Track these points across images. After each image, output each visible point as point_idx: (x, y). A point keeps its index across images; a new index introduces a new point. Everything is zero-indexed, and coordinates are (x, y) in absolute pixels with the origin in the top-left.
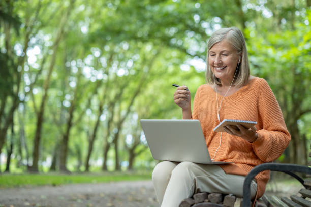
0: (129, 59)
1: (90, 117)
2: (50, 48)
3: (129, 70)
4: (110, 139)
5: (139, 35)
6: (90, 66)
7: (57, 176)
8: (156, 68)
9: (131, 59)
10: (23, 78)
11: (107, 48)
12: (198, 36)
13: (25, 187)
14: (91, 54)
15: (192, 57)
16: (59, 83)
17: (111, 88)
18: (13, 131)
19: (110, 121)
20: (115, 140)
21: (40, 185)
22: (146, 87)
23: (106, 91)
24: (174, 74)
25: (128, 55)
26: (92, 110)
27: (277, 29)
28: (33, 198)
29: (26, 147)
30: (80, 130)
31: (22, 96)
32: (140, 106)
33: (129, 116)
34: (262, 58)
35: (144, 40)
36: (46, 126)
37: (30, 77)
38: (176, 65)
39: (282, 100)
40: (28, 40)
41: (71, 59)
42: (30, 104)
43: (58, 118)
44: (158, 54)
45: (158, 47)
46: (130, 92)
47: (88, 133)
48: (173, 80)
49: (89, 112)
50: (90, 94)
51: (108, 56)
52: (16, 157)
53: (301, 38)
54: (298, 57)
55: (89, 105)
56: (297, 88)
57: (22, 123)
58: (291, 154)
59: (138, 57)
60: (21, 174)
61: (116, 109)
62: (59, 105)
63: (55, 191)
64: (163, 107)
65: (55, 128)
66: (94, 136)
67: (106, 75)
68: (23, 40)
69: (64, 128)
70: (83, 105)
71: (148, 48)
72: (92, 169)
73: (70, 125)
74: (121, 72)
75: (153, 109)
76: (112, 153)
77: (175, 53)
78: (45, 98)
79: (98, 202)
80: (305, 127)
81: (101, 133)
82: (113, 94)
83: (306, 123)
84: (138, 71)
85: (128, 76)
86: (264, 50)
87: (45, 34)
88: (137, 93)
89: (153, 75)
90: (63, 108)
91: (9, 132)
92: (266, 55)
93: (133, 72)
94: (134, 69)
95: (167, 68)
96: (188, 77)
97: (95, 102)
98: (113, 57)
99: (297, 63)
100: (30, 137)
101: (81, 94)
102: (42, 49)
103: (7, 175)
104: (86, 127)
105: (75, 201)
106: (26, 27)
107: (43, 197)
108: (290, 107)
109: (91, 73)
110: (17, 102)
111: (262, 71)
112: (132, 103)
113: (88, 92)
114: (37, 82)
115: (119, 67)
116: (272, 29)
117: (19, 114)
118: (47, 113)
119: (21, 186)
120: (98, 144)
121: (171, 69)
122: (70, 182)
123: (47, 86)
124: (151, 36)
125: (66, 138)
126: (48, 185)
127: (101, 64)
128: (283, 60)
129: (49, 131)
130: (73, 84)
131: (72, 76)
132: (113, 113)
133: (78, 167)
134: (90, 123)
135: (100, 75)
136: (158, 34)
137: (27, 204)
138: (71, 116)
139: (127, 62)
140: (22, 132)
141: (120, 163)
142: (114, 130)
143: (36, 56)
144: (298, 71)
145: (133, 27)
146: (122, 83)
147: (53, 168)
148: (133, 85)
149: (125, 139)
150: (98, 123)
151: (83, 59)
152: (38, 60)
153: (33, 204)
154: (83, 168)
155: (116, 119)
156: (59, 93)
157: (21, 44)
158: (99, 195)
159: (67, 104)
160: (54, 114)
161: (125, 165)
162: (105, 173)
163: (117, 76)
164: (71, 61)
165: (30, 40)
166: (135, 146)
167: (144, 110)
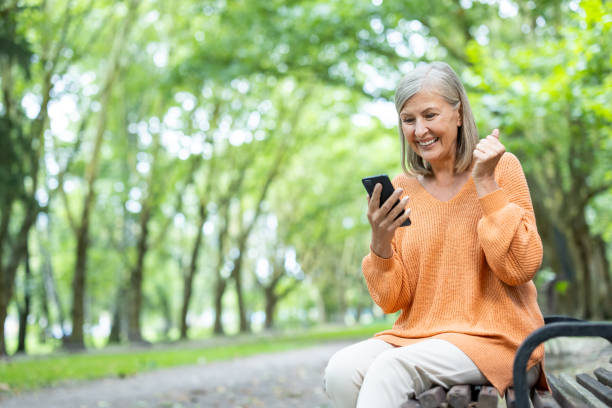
0: (251, 111)
1: (183, 229)
2: (95, 98)
3: (253, 132)
4: (226, 272)
5: (266, 64)
6: (176, 130)
7: (125, 356)
9: (256, 110)
10: (44, 161)
11: (208, 91)
12: (381, 61)
13: (63, 386)
14: (177, 104)
15: (370, 97)
16: (116, 167)
17: (221, 170)
18: (28, 270)
19: (223, 235)
20: (236, 273)
21: (93, 379)
22: (288, 162)
23: (210, 177)
25: (249, 103)
26: (186, 216)
27: (530, 39)
29: (57, 299)
30: (164, 256)
31: (42, 197)
32: (279, 200)
33: (261, 221)
34: (504, 96)
35: (279, 76)
36: (94, 254)
37: (57, 159)
38: (343, 116)
39: (551, 172)
40: (48, 87)
41: (136, 117)
42: (58, 208)
43: (118, 236)
44: (306, 98)
45: (305, 85)
46: (257, 176)
47: (180, 261)
48: (339, 146)
49: (179, 220)
50: (179, 186)
51: (210, 107)
52: (37, 320)
55: (179, 208)
56: (577, 147)
57: (45, 251)
58: (579, 275)
59: (269, 106)
60: (50, 356)
61: (234, 209)
62: (119, 211)
63: (124, 388)
64: (326, 201)
65: (114, 257)
66: (194, 268)
67: (208, 145)
68: (38, 86)
69: (132, 256)
70: (167, 208)
71: (287, 87)
72: (193, 333)
73: (142, 248)
74: (239, 138)
75: (305, 205)
77: (340, 94)
78: (90, 198)
80: (599, 221)
81: (206, 261)
82: (224, 181)
83: (599, 212)
84: (271, 132)
85: (251, 144)
87: (82, 72)
88: (272, 176)
89: (300, 138)
90: (127, 215)
91: (21, 273)
92: (511, 92)
93: (261, 136)
94: (262, 129)
95: (327, 123)
97: (191, 200)
98: (220, 110)
99: (571, 101)
100: (63, 278)
101: (162, 186)
102: (79, 102)
103: (20, 359)
104: (176, 251)
106: (44, 62)
107: (102, 405)
108: (568, 184)
109: (179, 142)
110: (33, 210)
111: (510, 121)
112: (263, 197)
113: (175, 182)
114: (72, 168)
115: (232, 127)
116: (521, 40)
117: (40, 233)
118: (97, 230)
119: (54, 384)
120: (203, 282)
121: (335, 125)
122: (154, 366)
123: (93, 174)
124: (291, 64)
125: (137, 276)
126: (110, 377)
127: (197, 124)
128: (545, 97)
129: (101, 264)
130: (144, 168)
131: (141, 151)
132: (227, 218)
133: (166, 331)
134: (182, 243)
135: (196, 146)
136: (305, 61)
138: (145, 231)
139: (248, 116)
140: (47, 270)
141: (247, 317)
142: (232, 252)
143: (67, 115)
144: (576, 113)
145: (255, 50)
146: (241, 158)
147: (115, 337)
148: (264, 162)
149: (254, 269)
150: (199, 242)
151: (161, 116)
152: (71, 123)
154: (175, 334)
155: (234, 230)
156: (119, 186)
157: (36, 94)
158: (215, 390)
159: (135, 207)
160: (110, 228)
161: (258, 318)
162: (220, 340)
163: (230, 147)
164: (139, 121)
165: (52, 86)
166: (275, 281)
167: (288, 208)
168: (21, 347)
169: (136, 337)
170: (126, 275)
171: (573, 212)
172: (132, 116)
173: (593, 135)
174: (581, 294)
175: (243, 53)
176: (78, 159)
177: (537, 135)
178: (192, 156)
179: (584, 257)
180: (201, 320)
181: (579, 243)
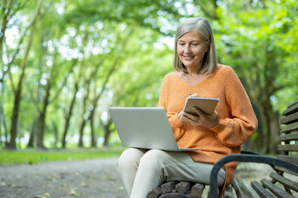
0: (103, 38)
1: (66, 95)
2: (28, 28)
3: (104, 49)
4: (86, 116)
5: (113, 15)
6: (66, 46)
7: (35, 153)
8: (130, 46)
9: (106, 38)
10: (2, 58)
11: (83, 28)
12: (171, 16)
13: (2, 166)
14: (67, 33)
15: (164, 34)
16: (36, 63)
17: (87, 67)
19: (86, 99)
20: (91, 118)
21: (17, 164)
22: (120, 65)
23: (81, 69)
24: (148, 52)
25: (103, 34)
26: (68, 88)
27: (249, 8)
28: (10, 177)
29: (4, 124)
30: (57, 107)
32: (115, 84)
33: (105, 93)
34: (234, 36)
35: (118, 21)
36: (23, 104)
37: (8, 57)
38: (150, 43)
39: (254, 77)
40: (6, 21)
41: (47, 38)
42: (8, 82)
43: (35, 96)
44: (132, 33)
45: (131, 27)
46: (104, 70)
47: (64, 110)
48: (146, 58)
49: (65, 90)
50: (66, 73)
51: (83, 35)
53: (272, 17)
54: (270, 35)
55: (65, 83)
56: (269, 65)
58: (265, 131)
59: (112, 36)
61: (92, 86)
62: (36, 84)
64: (137, 85)
65: (32, 105)
66: (70, 114)
67: (81, 54)
69: (41, 106)
70: (59, 84)
71: (122, 27)
72: (68, 145)
73: (46, 103)
74: (97, 51)
75: (127, 86)
76: (87, 129)
77: (148, 32)
78: (22, 76)
79: (72, 181)
80: (279, 103)
81: (77, 110)
82: (88, 72)
83: (279, 99)
84: (113, 49)
85: (103, 54)
86: (236, 28)
87: (22, 15)
88: (112, 71)
89: (127, 53)
90: (40, 86)
92: (238, 33)
93: (108, 51)
94: (108, 48)
95: (141, 46)
96: (161, 55)
97: (71, 80)
98: (88, 37)
99: (268, 42)
100: (8, 115)
101: (58, 72)
102: (20, 30)
104: (62, 105)
105: (50, 180)
106: (4, 9)
107: (19, 176)
108: (263, 84)
109: (67, 52)
111: (235, 50)
112: (107, 81)
113: (63, 71)
114: (14, 61)
115: (94, 46)
116: (244, 8)
118: (24, 91)
120: (75, 121)
121: (145, 47)
122: (46, 160)
123: (25, 65)
124: (124, 16)
125: (43, 116)
126: (25, 163)
127: (76, 43)
128: (255, 38)
129: (26, 109)
130: (50, 63)
131: (48, 55)
132: (88, 91)
133: (56, 143)
134: (66, 101)
135: (75, 54)
136: (131, 14)
137: (4, 184)
138: (48, 94)
139: (102, 41)
140: (1, 110)
141: (95, 139)
142: (90, 107)
143: (14, 36)
144: (270, 48)
145: (107, 8)
146: (97, 61)
147: (30, 144)
148: (108, 64)
149: (100, 116)
150: (74, 101)
151: (59, 38)
152: (15, 40)
153: (8, 183)
154: (59, 145)
155: (92, 96)
156: (37, 72)
158: (74, 174)
159: (44, 82)
160: (31, 92)
161: (100, 141)
162: (81, 150)
163: (92, 55)
164: (48, 40)
165: (8, 21)
166: (110, 123)
167: (118, 87)
169: (41, 146)
170: (37, 115)
171: (264, 98)
172: (45, 38)
173: (278, 60)
174: (265, 140)
175: (100, 9)
176: (17, 57)
177: (248, 57)
178: (73, 59)
179: (268, 122)
180: (73, 140)
181: (266, 115)
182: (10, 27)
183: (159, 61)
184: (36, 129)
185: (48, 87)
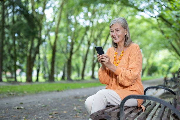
1: (83, 48)
6: (82, 19)
9: (106, 13)
11: (92, 7)
13: (41, 93)
14: (83, 11)
16: (65, 30)
17: (95, 31)
18: (39, 58)
23: (91, 33)
24: (131, 21)
28: (43, 100)
29: (47, 67)
31: (43, 36)
33: (107, 46)
35: (112, 3)
36: (58, 54)
37: (47, 27)
41: (71, 15)
43: (65, 50)
44: (121, 10)
46: (106, 33)
50: (83, 35)
52: (42, 72)
57: (45, 53)
60: (44, 83)
61: (98, 42)
63: (57, 95)
65: (63, 55)
66: (86, 59)
67: (91, 23)
69: (68, 55)
70: (79, 41)
71: (115, 7)
73: (71, 53)
74: (101, 21)
76: (97, 68)
77: (132, 9)
78: (57, 37)
82: (96, 34)
84: (110, 20)
85: (104, 23)
90: (68, 43)
93: (108, 21)
94: (107, 19)
95: (127, 17)
96: (140, 22)
97: (86, 39)
100: (49, 61)
101: (78, 35)
102: (54, 10)
104: (82, 54)
109: (83, 22)
112: (107, 39)
113: (81, 34)
115: (99, 18)
117: (43, 47)
118: (58, 47)
121: (130, 18)
123: (57, 31)
125: (69, 61)
126: (55, 91)
130: (73, 29)
133: (78, 77)
135: (88, 23)
138: (72, 48)
139: (104, 15)
140: (45, 58)
143: (51, 13)
146: (101, 27)
147: (63, 78)
150: (88, 51)
152: (52, 16)
156: (66, 35)
157: (42, 7)
159: (70, 41)
165: (46, 5)
168: (37, 80)
169: (69, 79)
170: (66, 60)
176: (53, 27)
178: (86, 26)
182: (48, 8)
183: (138, 26)
184: (66, 69)
185: (72, 44)
